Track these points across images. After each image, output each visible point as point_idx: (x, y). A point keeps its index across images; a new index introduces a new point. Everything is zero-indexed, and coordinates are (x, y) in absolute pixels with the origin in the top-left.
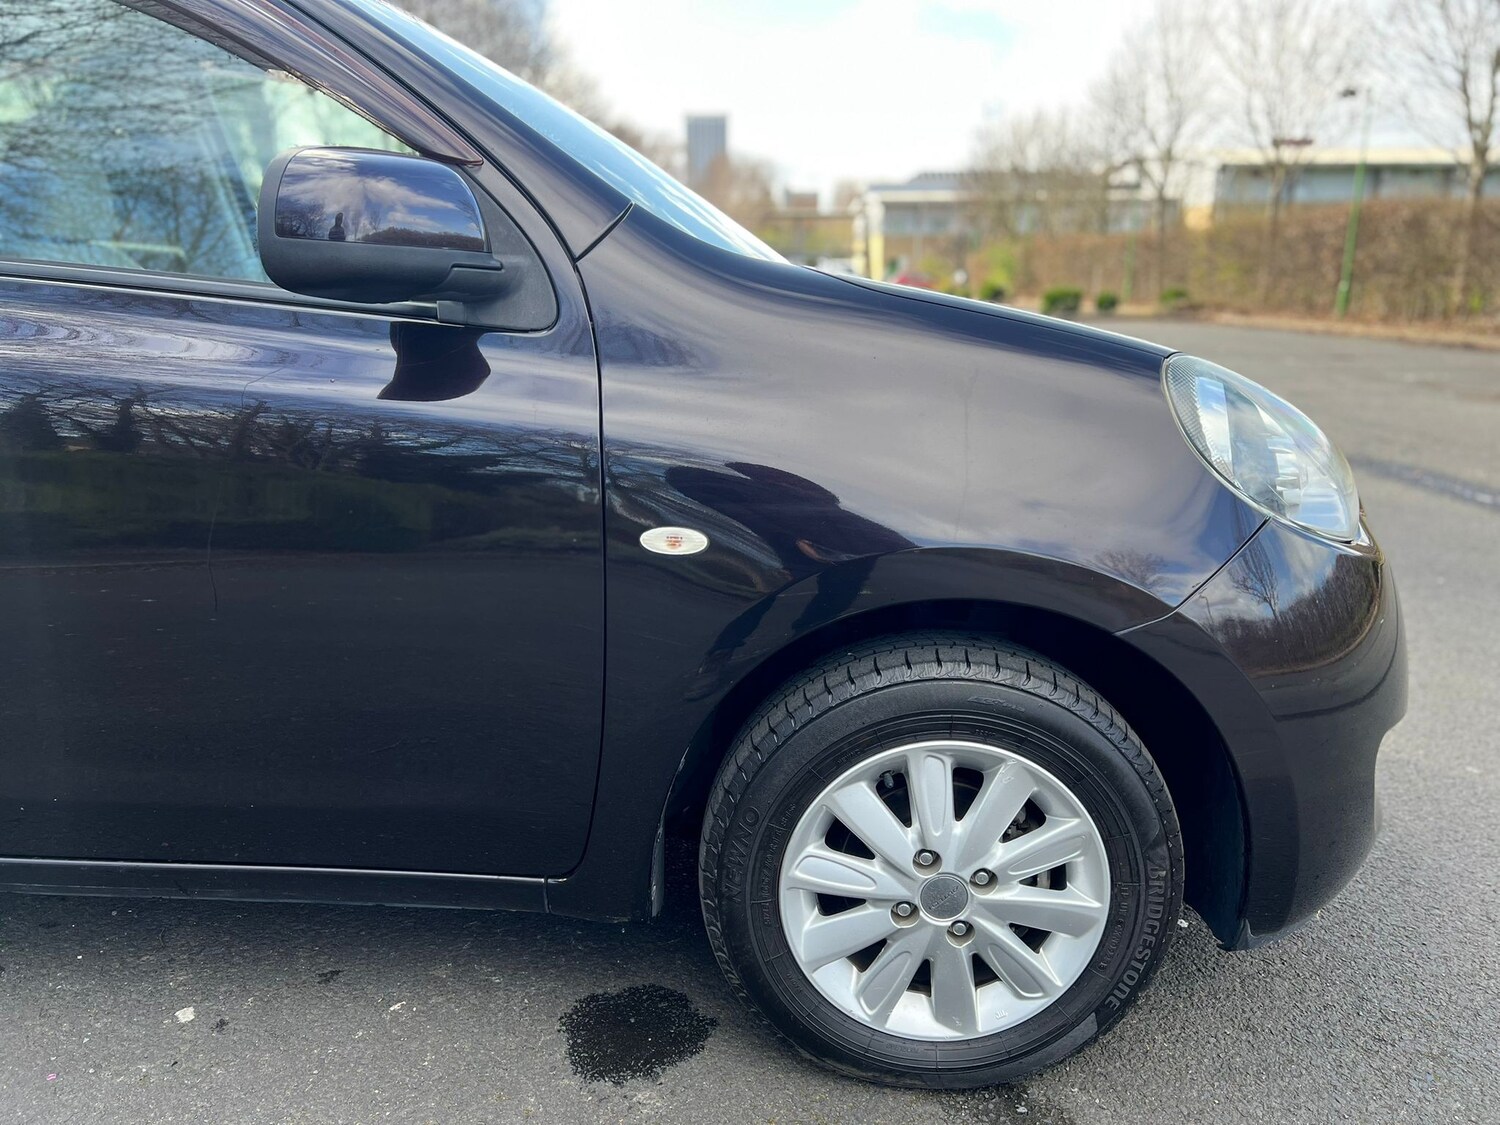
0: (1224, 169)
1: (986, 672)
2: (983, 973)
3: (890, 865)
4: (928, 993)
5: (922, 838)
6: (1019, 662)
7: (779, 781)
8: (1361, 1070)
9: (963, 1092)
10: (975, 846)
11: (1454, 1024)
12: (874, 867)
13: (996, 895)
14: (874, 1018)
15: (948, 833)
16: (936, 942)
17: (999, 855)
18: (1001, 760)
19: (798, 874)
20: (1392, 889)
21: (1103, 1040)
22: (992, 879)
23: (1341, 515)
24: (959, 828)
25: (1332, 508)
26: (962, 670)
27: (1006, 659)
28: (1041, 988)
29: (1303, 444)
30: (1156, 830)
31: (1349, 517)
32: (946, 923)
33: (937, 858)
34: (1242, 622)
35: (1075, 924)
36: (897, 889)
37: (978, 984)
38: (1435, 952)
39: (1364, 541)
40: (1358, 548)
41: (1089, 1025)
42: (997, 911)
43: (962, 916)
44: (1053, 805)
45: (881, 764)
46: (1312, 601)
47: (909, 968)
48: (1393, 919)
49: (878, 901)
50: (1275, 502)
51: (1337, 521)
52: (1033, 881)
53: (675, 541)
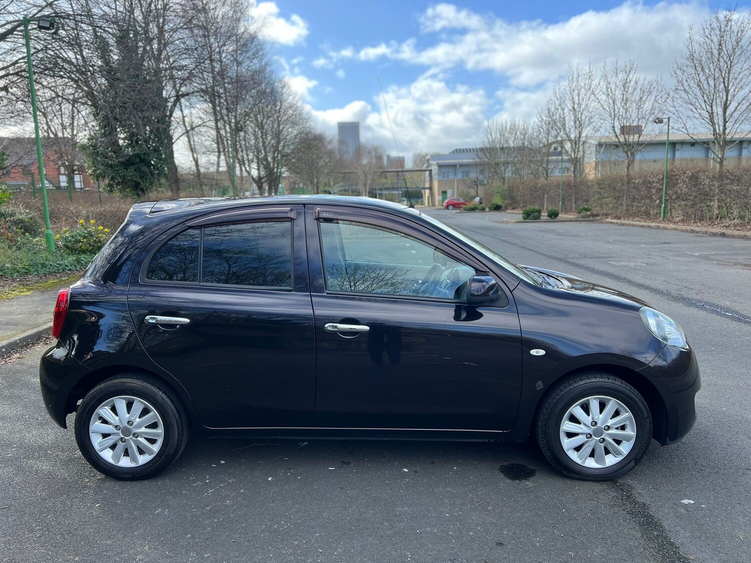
0: (600, 145)
1: (606, 380)
2: (607, 452)
3: (585, 425)
4: (594, 457)
5: (593, 419)
6: (613, 377)
7: (560, 406)
8: (697, 475)
9: (603, 481)
10: (605, 421)
11: (720, 467)
12: (582, 426)
13: (610, 432)
14: (582, 463)
15: (598, 417)
16: (596, 444)
17: (610, 422)
18: (611, 400)
19: (564, 428)
20: (702, 439)
21: (636, 468)
22: (609, 428)
23: (681, 340)
24: (601, 416)
25: (678, 339)
26: (601, 380)
27: (610, 377)
28: (621, 454)
29: (671, 324)
30: (646, 415)
31: (683, 341)
32: (599, 438)
33: (596, 423)
34: (659, 366)
35: (628, 439)
36: (587, 430)
37: (606, 455)
38: (715, 453)
39: (688, 347)
40: (686, 349)
41: (633, 462)
42: (610, 435)
43: (602, 437)
44: (621, 410)
45: (583, 402)
46: (676, 360)
47: (589, 450)
48: (703, 446)
49: (582, 434)
50: (666, 339)
51: (680, 342)
52: (617, 428)
53: (537, 352)
